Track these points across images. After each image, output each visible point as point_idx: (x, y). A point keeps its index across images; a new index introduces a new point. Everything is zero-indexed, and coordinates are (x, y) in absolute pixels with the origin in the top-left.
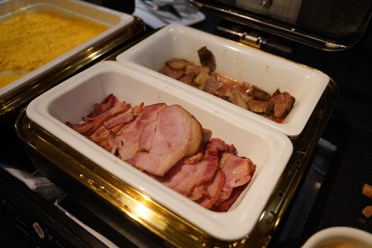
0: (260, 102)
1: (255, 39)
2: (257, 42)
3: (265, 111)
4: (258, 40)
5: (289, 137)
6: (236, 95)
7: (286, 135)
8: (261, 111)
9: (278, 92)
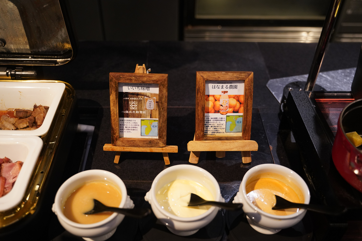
0: (23, 119)
1: (5, 73)
2: (7, 74)
3: (28, 124)
4: (7, 73)
5: (40, 137)
6: (2, 122)
7: (37, 136)
8: (25, 126)
9: (35, 107)
